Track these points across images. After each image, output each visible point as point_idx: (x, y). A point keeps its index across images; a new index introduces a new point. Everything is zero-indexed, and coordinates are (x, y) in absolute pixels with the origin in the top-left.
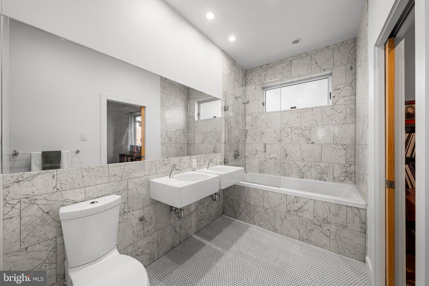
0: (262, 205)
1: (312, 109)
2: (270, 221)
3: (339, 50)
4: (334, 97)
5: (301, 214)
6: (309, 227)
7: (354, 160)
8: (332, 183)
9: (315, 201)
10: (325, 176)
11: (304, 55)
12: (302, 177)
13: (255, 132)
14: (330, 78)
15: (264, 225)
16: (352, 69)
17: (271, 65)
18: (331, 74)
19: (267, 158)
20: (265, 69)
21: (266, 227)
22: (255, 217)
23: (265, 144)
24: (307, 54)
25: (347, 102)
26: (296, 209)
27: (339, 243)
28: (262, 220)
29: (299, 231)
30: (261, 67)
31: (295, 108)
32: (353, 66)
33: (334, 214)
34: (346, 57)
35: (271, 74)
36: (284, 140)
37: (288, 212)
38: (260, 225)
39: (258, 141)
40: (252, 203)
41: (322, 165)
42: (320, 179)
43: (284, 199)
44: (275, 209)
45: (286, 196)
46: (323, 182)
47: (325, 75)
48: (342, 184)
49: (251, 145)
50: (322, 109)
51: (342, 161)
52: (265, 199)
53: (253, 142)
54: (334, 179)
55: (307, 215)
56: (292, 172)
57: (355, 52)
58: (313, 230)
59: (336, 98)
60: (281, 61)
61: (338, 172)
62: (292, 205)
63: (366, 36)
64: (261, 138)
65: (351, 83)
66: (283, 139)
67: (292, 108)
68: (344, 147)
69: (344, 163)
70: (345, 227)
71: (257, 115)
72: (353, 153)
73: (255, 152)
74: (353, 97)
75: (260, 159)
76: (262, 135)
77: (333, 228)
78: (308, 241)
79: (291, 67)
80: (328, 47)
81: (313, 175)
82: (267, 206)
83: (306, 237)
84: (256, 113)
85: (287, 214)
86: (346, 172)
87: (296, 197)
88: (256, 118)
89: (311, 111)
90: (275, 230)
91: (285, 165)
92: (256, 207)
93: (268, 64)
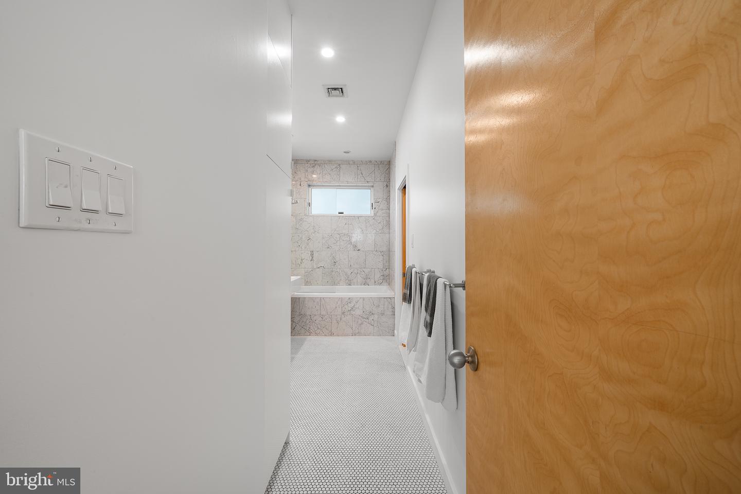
0: (319, 313)
1: (358, 217)
2: (327, 327)
3: (378, 167)
4: (375, 208)
5: (353, 313)
6: (360, 322)
7: (388, 265)
8: (373, 286)
9: (364, 299)
10: (368, 280)
11: (351, 163)
12: (350, 285)
13: (300, 236)
14: (372, 189)
15: (321, 332)
16: (387, 186)
17: (319, 162)
18: (373, 186)
19: (315, 267)
20: (312, 165)
21: (323, 334)
22: (311, 327)
23: (313, 251)
24: (354, 163)
25: (384, 215)
26: (350, 309)
27: (380, 327)
28: (318, 328)
29: (352, 328)
30: (308, 161)
31: (342, 213)
32: (388, 185)
33: (376, 306)
34: (383, 175)
35: (319, 172)
36: (333, 247)
37: (343, 313)
38: (317, 334)
39: (303, 248)
40: (308, 313)
41: (366, 271)
42: (364, 284)
43: (339, 302)
44: (332, 314)
45: (341, 299)
46: (367, 286)
47: (369, 186)
48: (381, 287)
49: (295, 252)
50: (367, 218)
51: (381, 266)
52: (322, 306)
53: (297, 249)
54: (375, 282)
55: (358, 312)
56: (341, 280)
57: (389, 172)
58: (362, 323)
59: (377, 209)
60: (330, 161)
61: (378, 276)
62: (346, 306)
63: (395, 181)
64: (308, 244)
65: (387, 199)
66: (331, 245)
67: (339, 213)
68: (382, 253)
69: (382, 267)
70: (383, 314)
71: (303, 217)
72: (388, 258)
73: (299, 261)
74: (388, 211)
75: (306, 270)
76: (309, 241)
77: (376, 316)
78: (359, 334)
79: (339, 171)
80: (370, 162)
81: (359, 281)
82: (323, 313)
83: (357, 331)
84: (301, 215)
85: (343, 316)
86: (384, 275)
87: (349, 298)
88: (301, 220)
89: (357, 219)
90: (332, 334)
91: (333, 273)
92: (312, 316)
93: (316, 161)
